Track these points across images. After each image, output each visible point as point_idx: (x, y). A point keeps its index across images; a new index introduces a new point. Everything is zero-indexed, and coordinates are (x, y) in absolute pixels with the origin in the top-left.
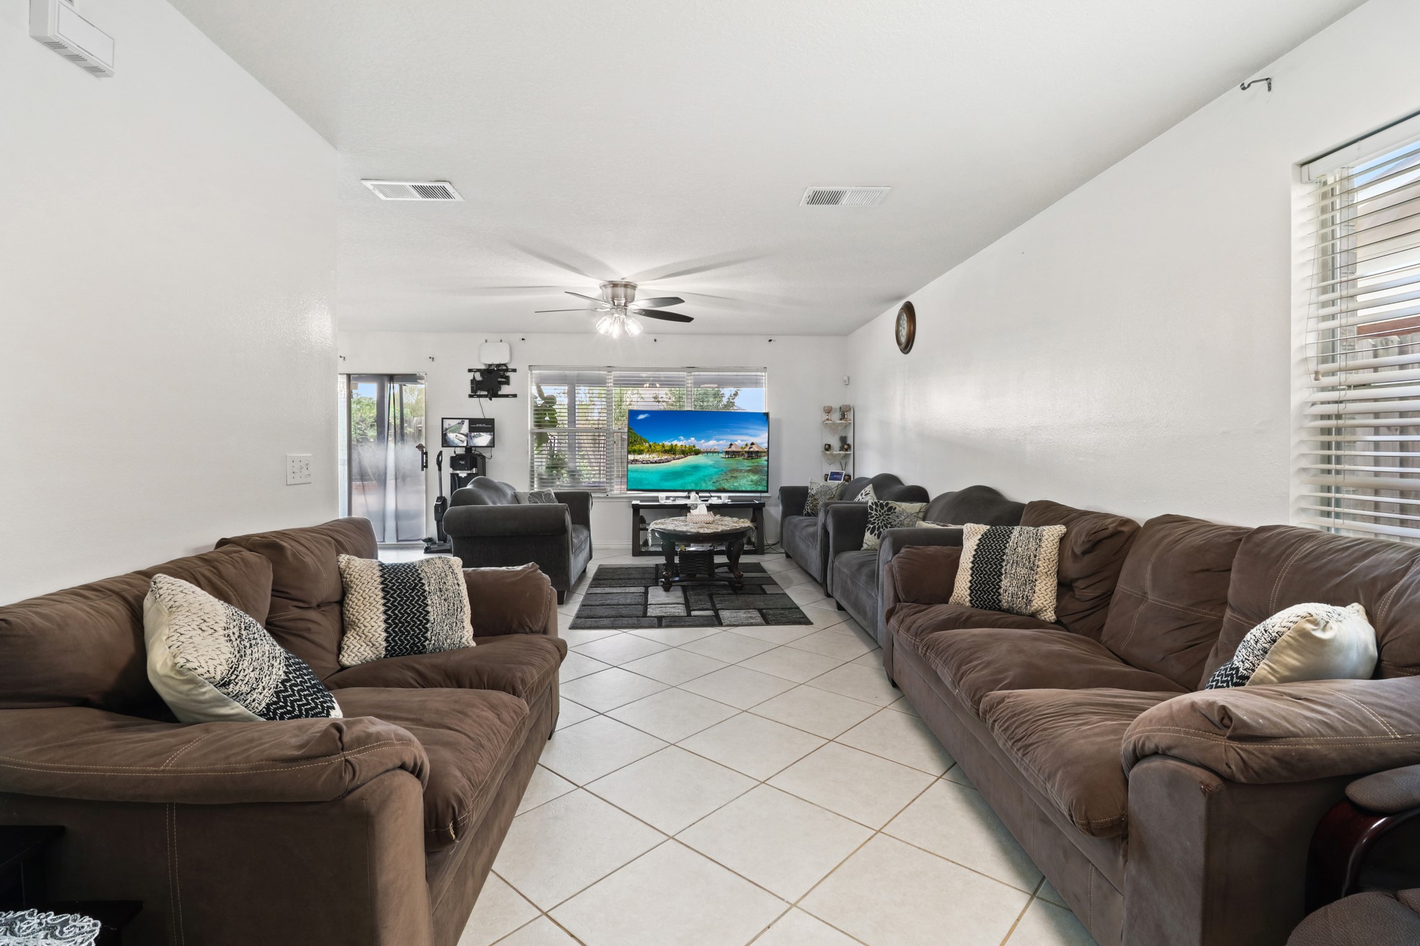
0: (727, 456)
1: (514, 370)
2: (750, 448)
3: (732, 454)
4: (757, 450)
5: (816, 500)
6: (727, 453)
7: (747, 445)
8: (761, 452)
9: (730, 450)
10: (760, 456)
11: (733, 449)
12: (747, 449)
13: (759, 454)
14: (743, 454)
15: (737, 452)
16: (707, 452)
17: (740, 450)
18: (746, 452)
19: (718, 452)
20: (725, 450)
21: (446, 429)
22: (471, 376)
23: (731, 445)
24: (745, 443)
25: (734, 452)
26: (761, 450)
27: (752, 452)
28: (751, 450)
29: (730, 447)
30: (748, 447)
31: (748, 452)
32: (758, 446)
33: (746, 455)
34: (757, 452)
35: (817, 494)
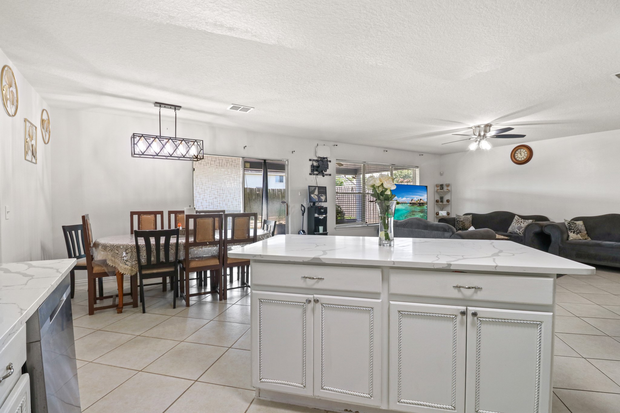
0: (410, 205)
1: (330, 161)
2: (420, 201)
3: (413, 204)
4: (422, 202)
5: (464, 223)
6: (410, 203)
7: (418, 200)
8: (424, 203)
9: (411, 202)
10: (424, 205)
11: (413, 202)
12: (418, 202)
13: (423, 204)
14: (417, 204)
15: (415, 203)
16: (402, 203)
17: (416, 202)
18: (418, 203)
19: (407, 203)
20: (410, 202)
21: (310, 192)
22: (311, 163)
23: (412, 200)
24: (417, 199)
25: (413, 203)
26: (424, 202)
27: (420, 203)
28: (420, 202)
29: (412, 201)
30: (419, 201)
31: (419, 203)
32: (423, 201)
33: (418, 205)
34: (423, 203)
35: (463, 220)
